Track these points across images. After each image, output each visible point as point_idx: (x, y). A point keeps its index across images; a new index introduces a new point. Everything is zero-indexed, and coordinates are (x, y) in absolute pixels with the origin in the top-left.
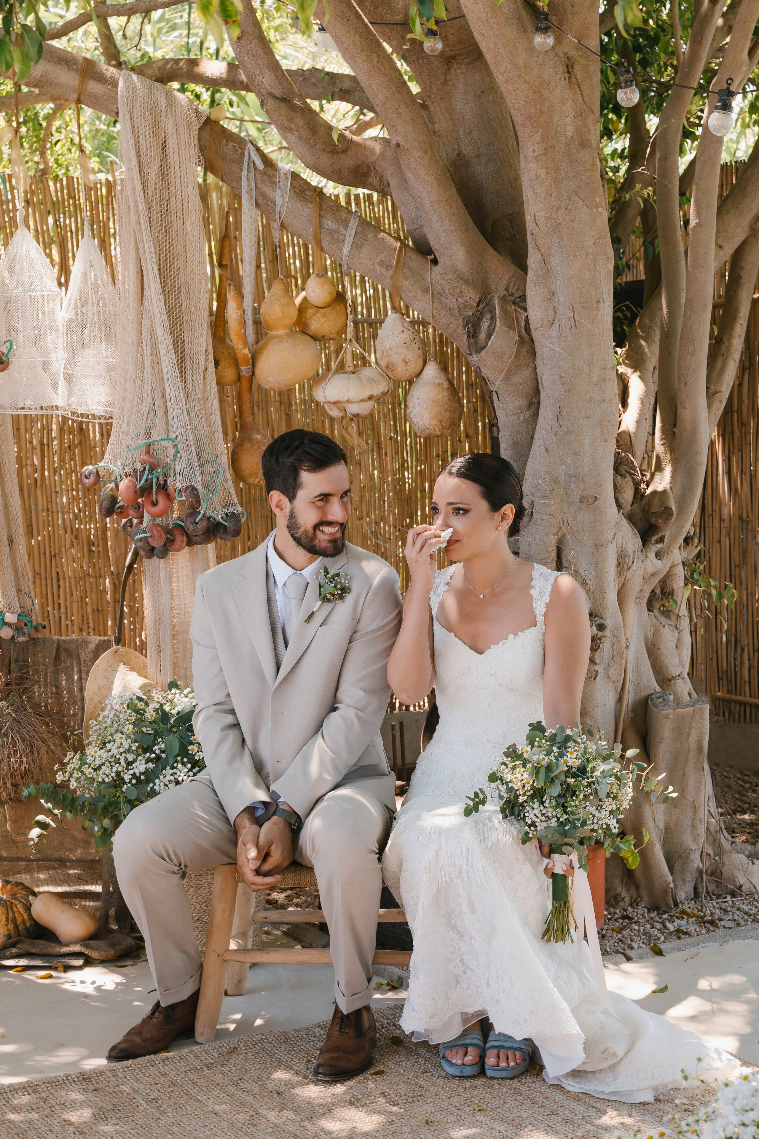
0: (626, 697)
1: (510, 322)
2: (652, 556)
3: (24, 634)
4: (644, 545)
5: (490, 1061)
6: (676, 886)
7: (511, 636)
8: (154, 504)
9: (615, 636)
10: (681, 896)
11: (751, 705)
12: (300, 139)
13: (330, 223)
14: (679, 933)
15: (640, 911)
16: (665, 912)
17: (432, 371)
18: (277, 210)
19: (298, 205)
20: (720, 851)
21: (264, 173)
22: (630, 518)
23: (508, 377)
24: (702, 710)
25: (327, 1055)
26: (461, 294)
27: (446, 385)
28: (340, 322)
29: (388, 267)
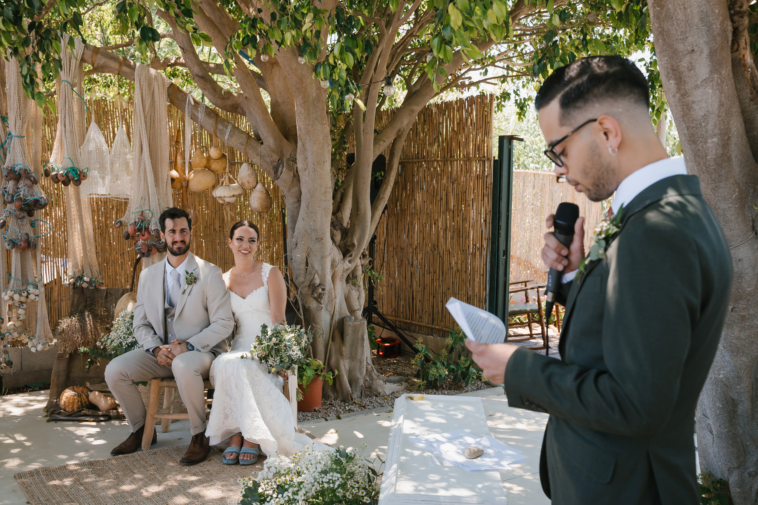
0: (334, 317)
1: (290, 168)
2: (347, 262)
3: (92, 286)
4: (344, 258)
5: (241, 458)
6: (352, 392)
7: (255, 291)
8: (143, 236)
9: (330, 293)
10: (355, 396)
11: (403, 322)
12: (209, 93)
13: (220, 127)
14: (350, 410)
15: (337, 402)
16: (347, 403)
17: (259, 186)
18: (199, 120)
19: (207, 119)
20: (372, 379)
21: (194, 106)
22: (339, 247)
23: (289, 190)
24: (364, 323)
25: (187, 455)
26: (272, 157)
27: (265, 192)
28: (224, 166)
29: (243, 145)
